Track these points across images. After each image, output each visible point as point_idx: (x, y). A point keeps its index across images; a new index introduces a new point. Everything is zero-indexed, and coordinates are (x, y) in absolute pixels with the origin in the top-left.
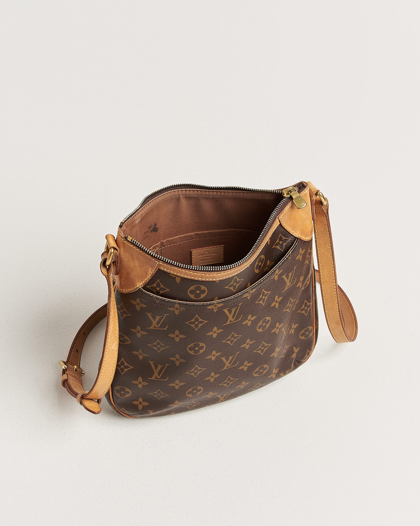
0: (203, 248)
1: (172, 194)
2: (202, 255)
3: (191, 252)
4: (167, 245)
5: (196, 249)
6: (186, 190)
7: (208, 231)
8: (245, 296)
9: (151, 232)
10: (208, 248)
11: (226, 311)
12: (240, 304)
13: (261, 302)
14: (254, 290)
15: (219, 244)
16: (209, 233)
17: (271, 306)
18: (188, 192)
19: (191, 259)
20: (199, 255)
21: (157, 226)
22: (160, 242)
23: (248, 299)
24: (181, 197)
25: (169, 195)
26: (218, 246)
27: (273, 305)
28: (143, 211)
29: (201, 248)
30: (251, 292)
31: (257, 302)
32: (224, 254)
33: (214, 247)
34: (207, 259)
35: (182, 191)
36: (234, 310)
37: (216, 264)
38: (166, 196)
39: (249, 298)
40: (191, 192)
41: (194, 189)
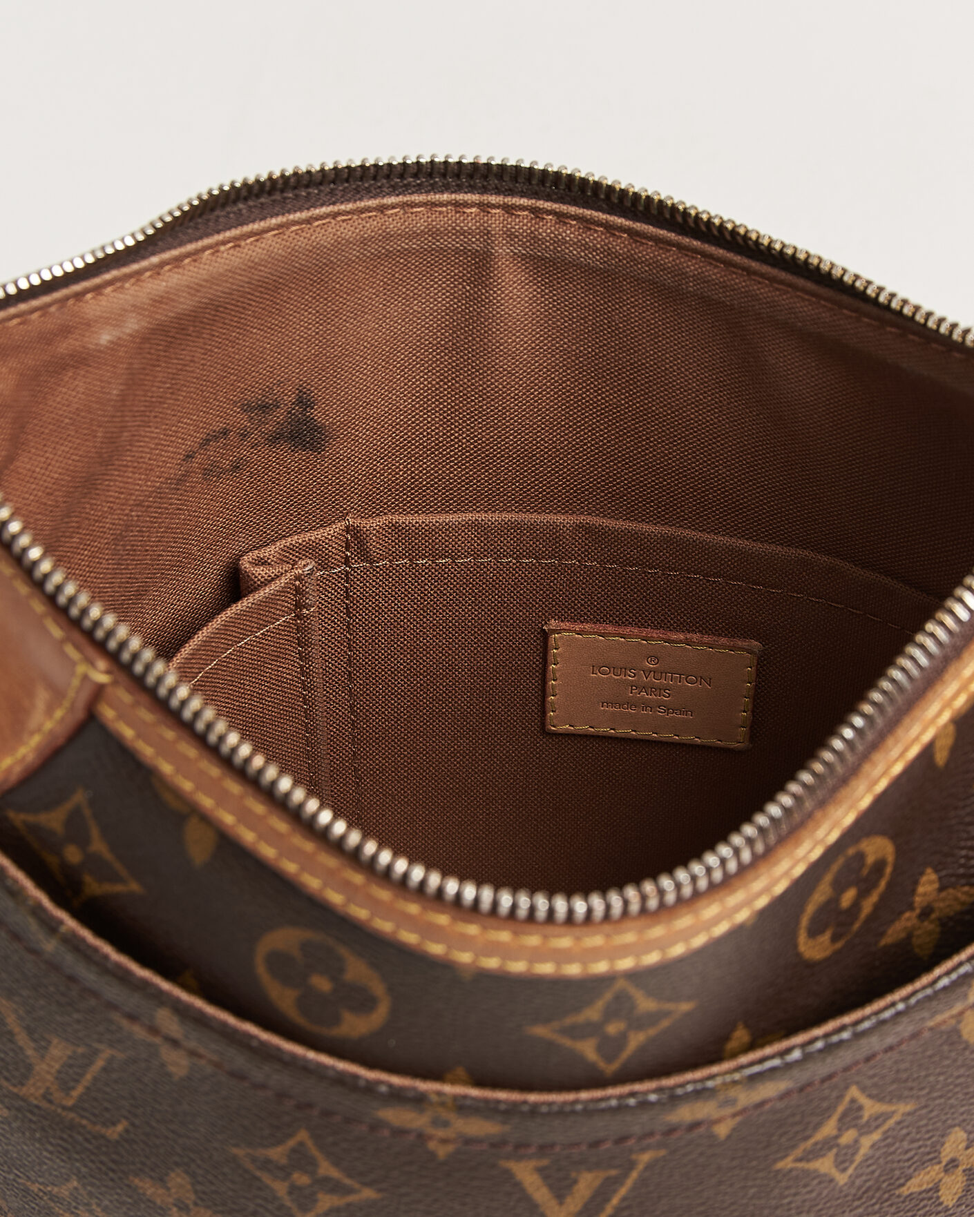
0: (627, 630)
1: (445, 219)
2: (613, 668)
3: (545, 636)
4: (393, 556)
5: (578, 627)
6: (534, 211)
7: (666, 530)
8: (685, 1114)
9: (274, 439)
10: (656, 639)
11: (526, 1174)
12: (646, 1157)
13: (825, 1165)
14: (769, 1090)
15: (733, 628)
16: (668, 540)
17: (905, 1191)
18: (548, 227)
19: (544, 682)
20: (596, 667)
21: (317, 414)
22: (339, 526)
23: (712, 1136)
24: (502, 250)
25: (421, 220)
26: (723, 640)
27: (917, 1184)
28: (172, 280)
29: (610, 629)
30: (745, 1098)
31: (787, 1164)
32: (758, 697)
33: (695, 637)
34: (646, 705)
35: (508, 209)
36: (586, 1183)
37: (698, 746)
38: (394, 222)
39: (722, 1130)
40: (570, 233)
41: (588, 212)
